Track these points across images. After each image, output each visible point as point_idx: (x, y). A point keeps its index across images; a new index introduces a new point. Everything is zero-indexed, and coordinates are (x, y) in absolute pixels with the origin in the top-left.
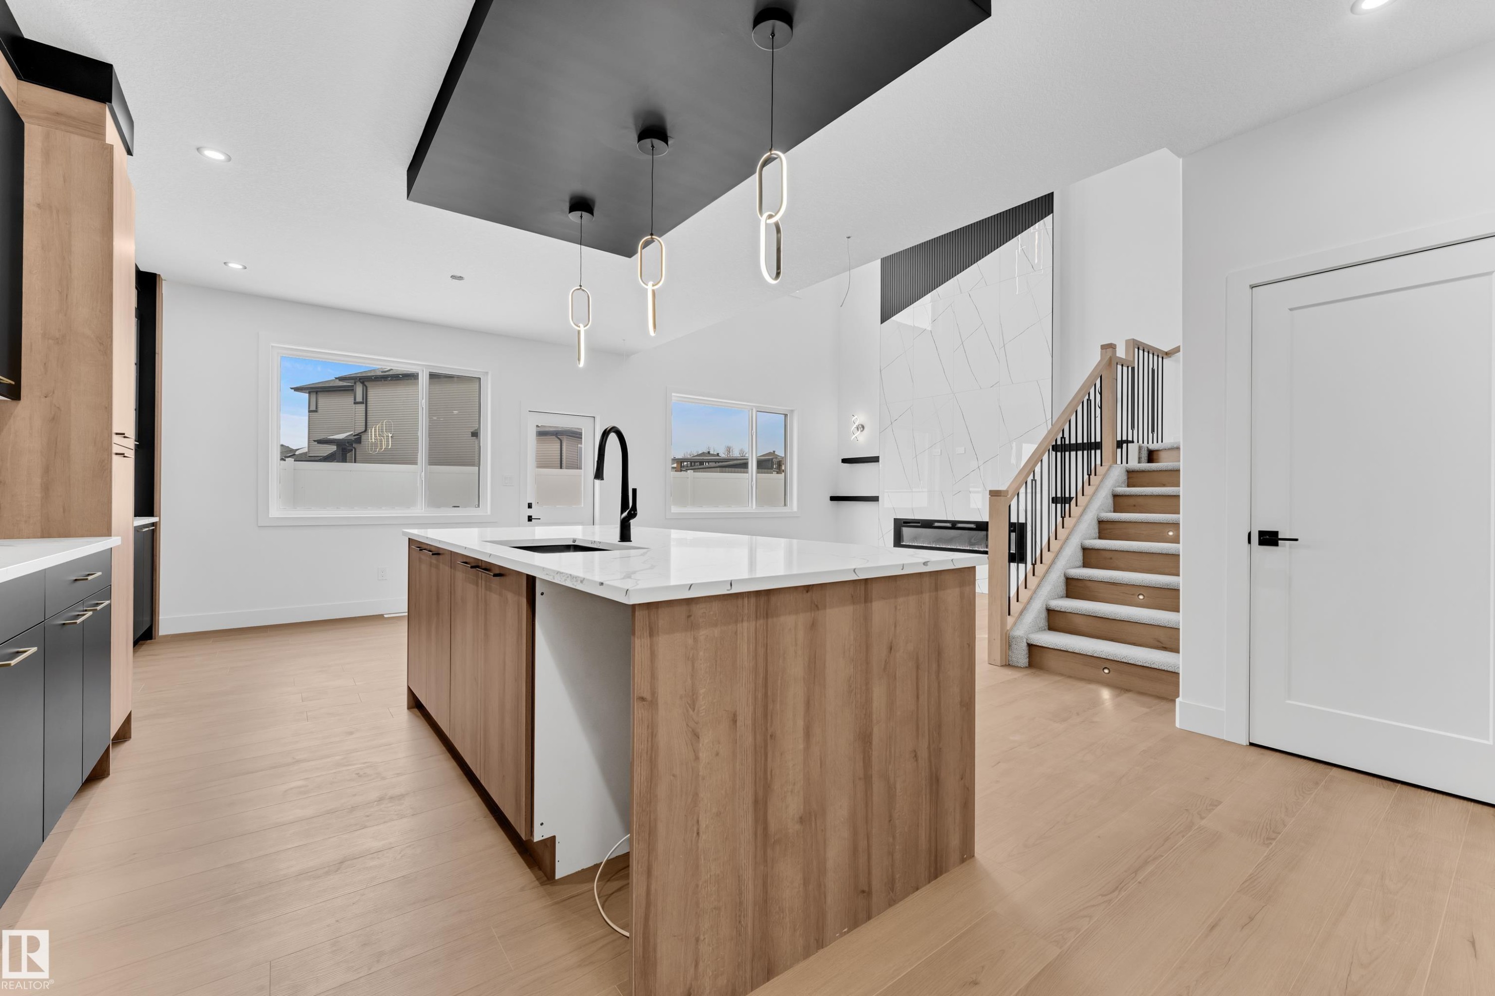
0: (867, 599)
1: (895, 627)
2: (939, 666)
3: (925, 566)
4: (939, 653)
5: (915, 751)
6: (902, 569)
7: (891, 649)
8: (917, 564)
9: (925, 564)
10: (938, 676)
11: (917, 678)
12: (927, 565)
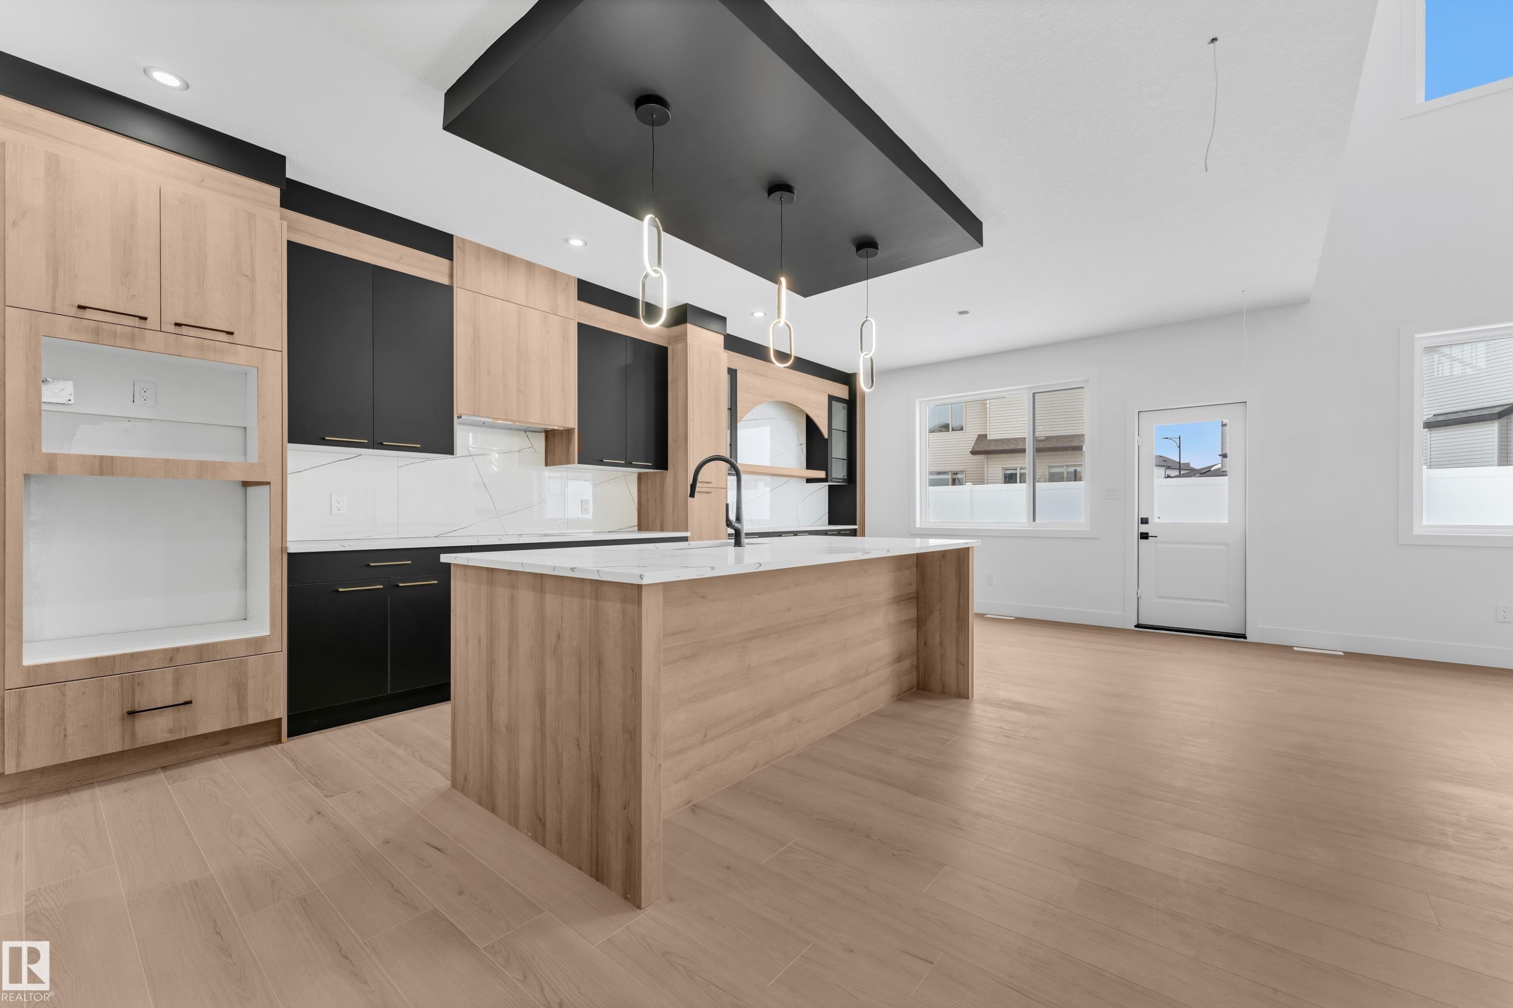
0: (542, 591)
1: (562, 620)
2: (600, 675)
3: (572, 572)
4: (600, 663)
5: (578, 740)
6: (554, 570)
7: (559, 638)
8: (566, 569)
9: (572, 569)
10: (599, 683)
11: (580, 675)
12: (574, 571)
